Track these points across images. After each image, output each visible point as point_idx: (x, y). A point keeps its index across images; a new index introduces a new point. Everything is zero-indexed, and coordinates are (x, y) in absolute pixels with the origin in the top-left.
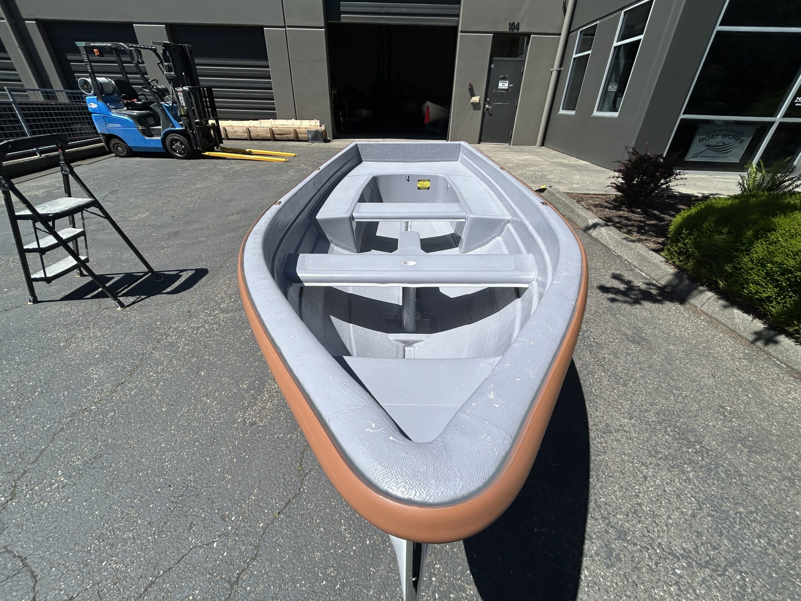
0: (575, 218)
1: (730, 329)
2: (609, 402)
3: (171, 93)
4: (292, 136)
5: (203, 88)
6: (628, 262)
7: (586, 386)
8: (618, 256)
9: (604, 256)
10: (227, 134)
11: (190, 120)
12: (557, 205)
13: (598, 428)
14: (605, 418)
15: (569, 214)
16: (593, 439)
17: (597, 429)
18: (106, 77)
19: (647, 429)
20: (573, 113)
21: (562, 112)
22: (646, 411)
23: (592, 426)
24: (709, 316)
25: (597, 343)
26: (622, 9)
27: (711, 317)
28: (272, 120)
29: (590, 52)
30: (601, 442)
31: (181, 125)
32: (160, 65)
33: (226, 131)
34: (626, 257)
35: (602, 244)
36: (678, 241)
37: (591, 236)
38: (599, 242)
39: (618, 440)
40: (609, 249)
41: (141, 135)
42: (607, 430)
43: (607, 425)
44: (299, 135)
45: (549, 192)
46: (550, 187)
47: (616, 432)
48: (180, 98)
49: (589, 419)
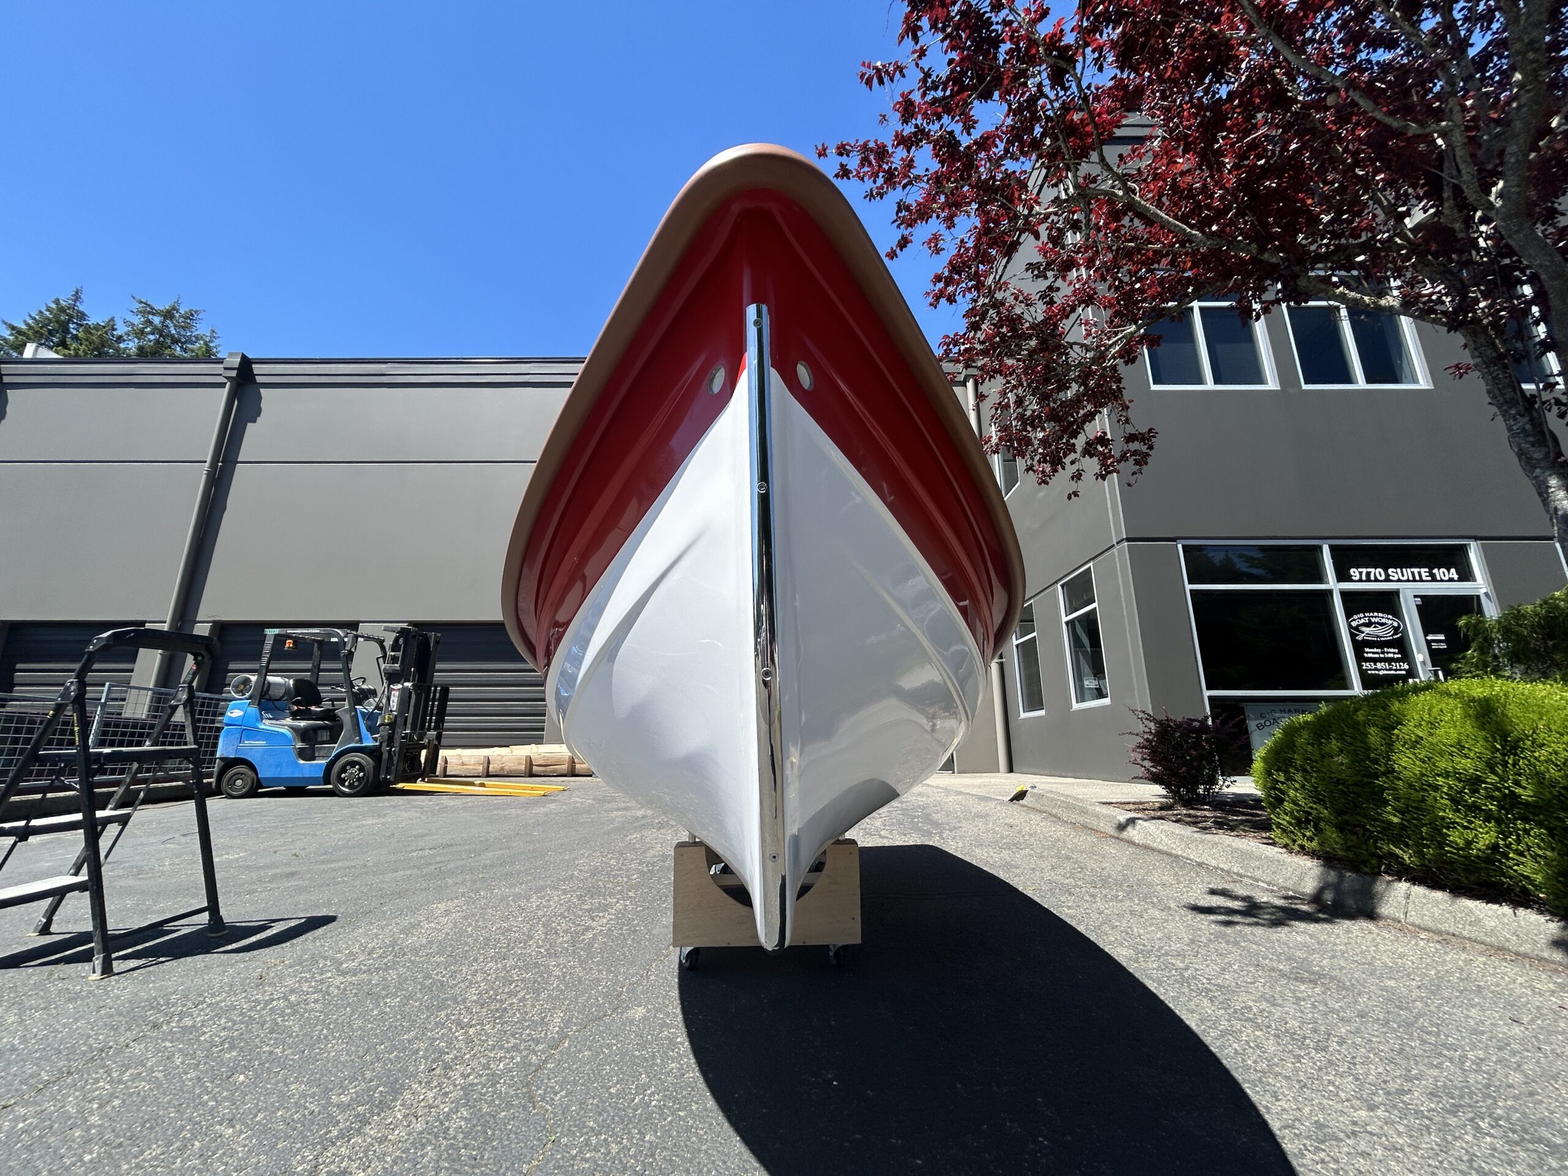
0: (1093, 822)
1: (1489, 945)
2: (1299, 1081)
3: (379, 695)
4: (564, 768)
5: (436, 687)
6: (1222, 870)
7: (1227, 1056)
8: (1200, 865)
9: (1172, 867)
10: (445, 769)
11: (393, 733)
12: (1054, 811)
13: (1297, 1132)
14: (1307, 1110)
15: (1081, 819)
16: (1295, 1154)
17: (1295, 1134)
18: (282, 676)
19: (1428, 1128)
20: (1042, 713)
21: (1023, 715)
22: (1401, 1092)
23: (1280, 1130)
24: (1434, 932)
25: (1218, 985)
26: (1056, 582)
27: (1439, 933)
28: (533, 746)
29: (1035, 634)
30: (1323, 1161)
31: (375, 739)
32: (381, 660)
33: (446, 762)
34: (1214, 863)
35: (1160, 852)
36: (1280, 801)
37: (1131, 843)
38: (1153, 850)
39: (1365, 1155)
40: (1177, 856)
41: (294, 755)
42: (1323, 1135)
43: (1319, 1126)
44: (577, 766)
45: (1034, 795)
46: (1033, 787)
47: (1349, 1137)
48: (392, 698)
49: (1267, 1117)
